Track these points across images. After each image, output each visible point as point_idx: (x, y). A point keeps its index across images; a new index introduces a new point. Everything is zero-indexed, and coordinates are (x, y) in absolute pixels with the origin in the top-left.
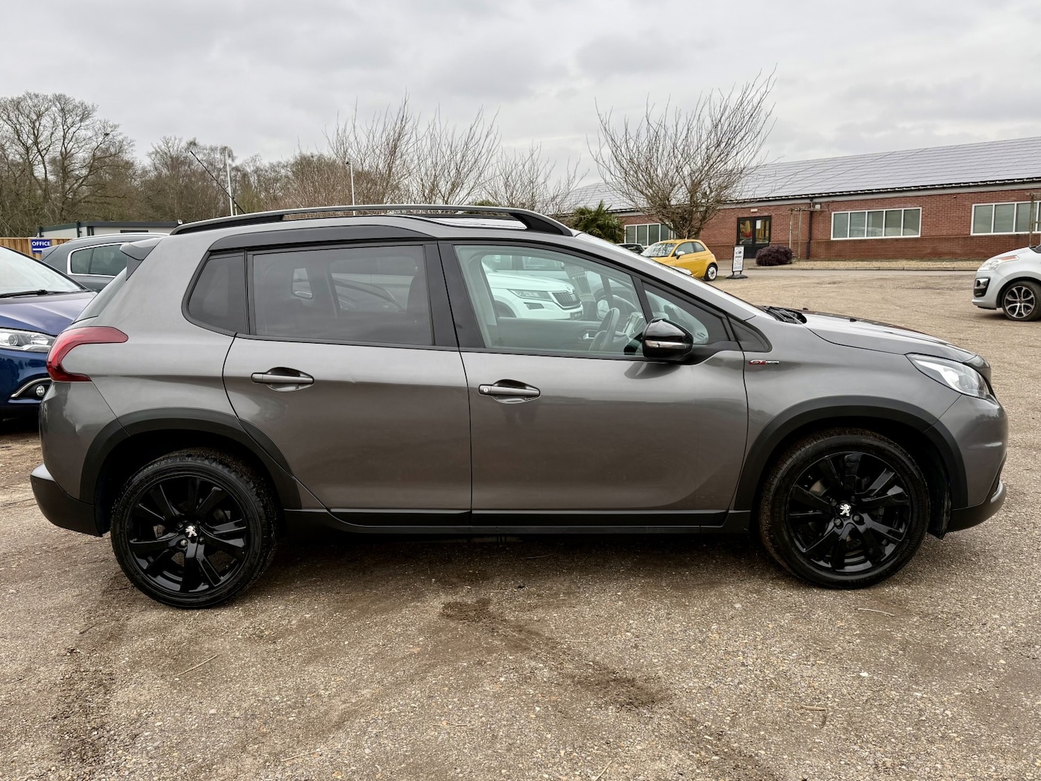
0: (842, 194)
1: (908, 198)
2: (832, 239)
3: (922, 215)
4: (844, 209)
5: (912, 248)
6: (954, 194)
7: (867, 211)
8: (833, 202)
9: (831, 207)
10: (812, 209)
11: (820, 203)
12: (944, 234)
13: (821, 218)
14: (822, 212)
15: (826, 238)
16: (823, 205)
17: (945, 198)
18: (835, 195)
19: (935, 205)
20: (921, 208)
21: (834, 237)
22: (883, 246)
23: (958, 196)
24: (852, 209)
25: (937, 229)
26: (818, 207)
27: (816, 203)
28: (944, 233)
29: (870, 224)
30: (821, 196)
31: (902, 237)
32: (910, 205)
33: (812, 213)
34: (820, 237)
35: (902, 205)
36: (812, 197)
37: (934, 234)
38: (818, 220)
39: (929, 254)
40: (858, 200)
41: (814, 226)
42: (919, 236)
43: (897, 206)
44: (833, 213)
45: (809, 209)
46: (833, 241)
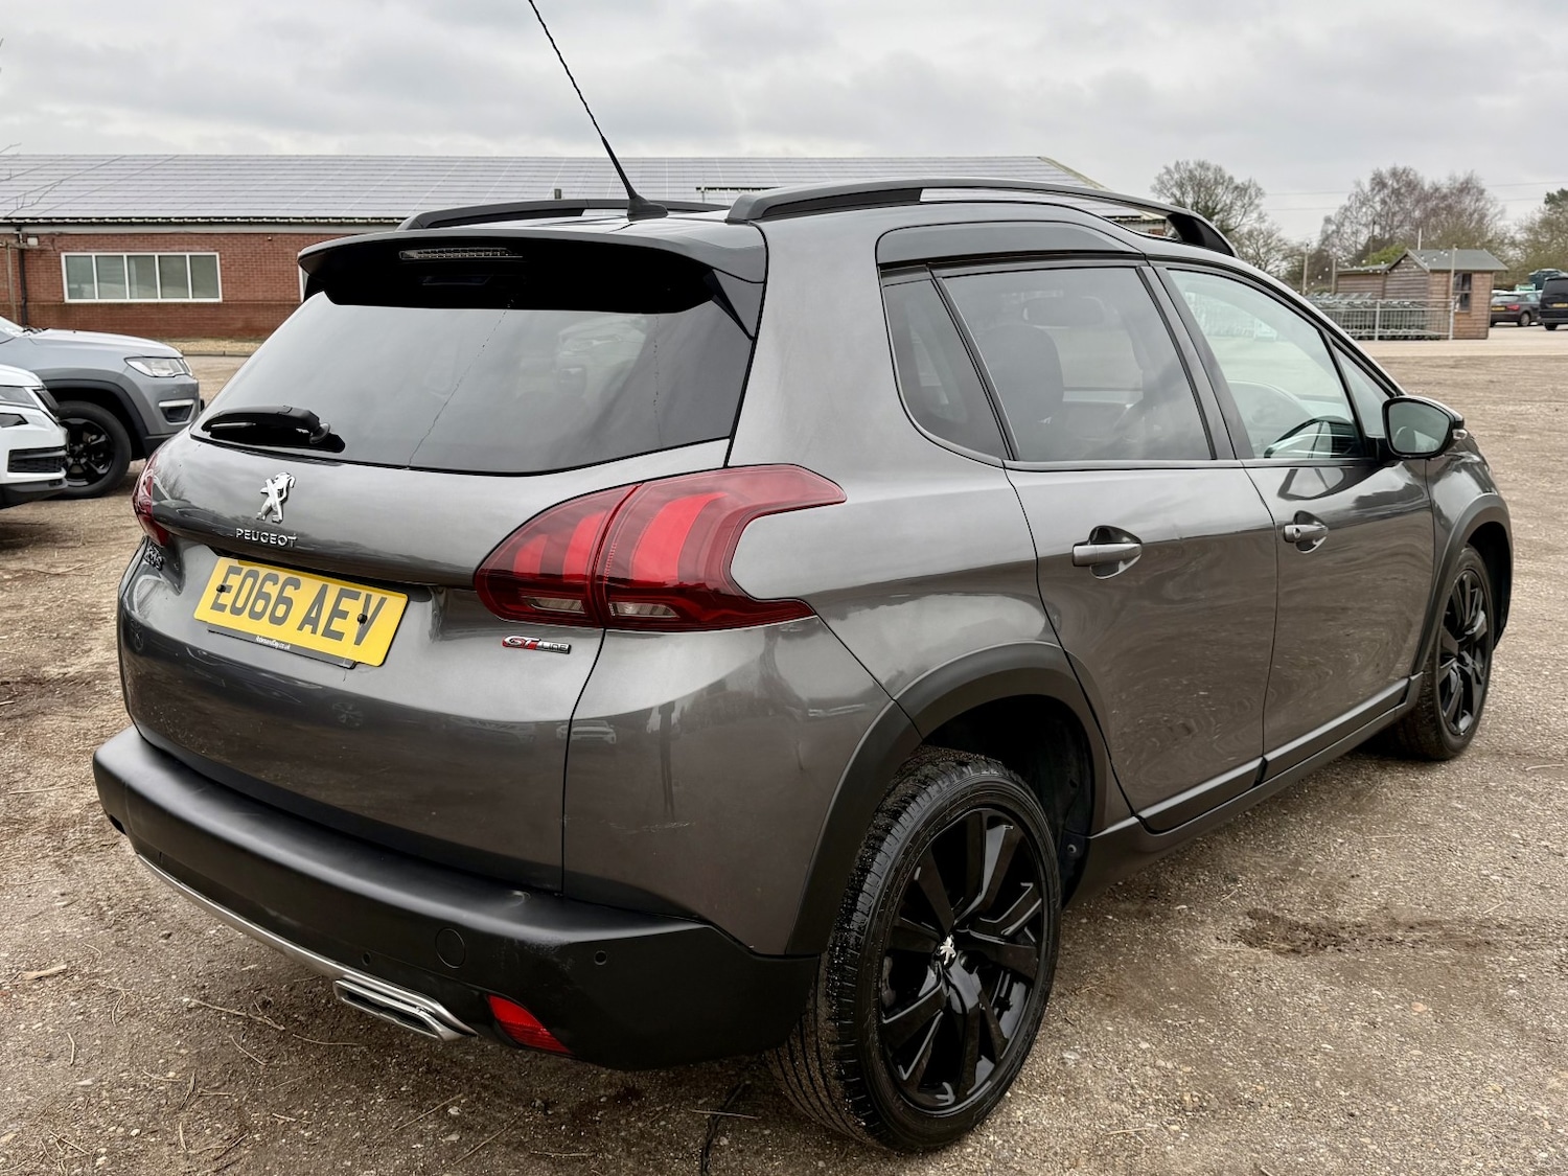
0: (76, 222)
1: (194, 237)
2: (67, 300)
3: (221, 265)
4: (83, 248)
5: (212, 319)
6: (268, 234)
7: (125, 255)
8: (61, 234)
9: (57, 244)
10: (23, 245)
11: (37, 236)
12: (260, 298)
13: (40, 263)
14: (42, 251)
15: (56, 298)
16: (42, 239)
17: (254, 240)
18: (62, 222)
19: (239, 250)
20: (217, 254)
21: (70, 298)
22: (161, 316)
23: (275, 238)
24: (98, 248)
25: (247, 289)
26: (33, 242)
27: (29, 235)
28: (260, 296)
29: (134, 278)
30: (35, 222)
31: (191, 300)
32: (198, 248)
33: (22, 252)
34: (44, 296)
35: (186, 247)
36: (19, 224)
37: (242, 298)
38: (36, 267)
39: (239, 330)
40: (107, 235)
41: (30, 277)
42: (220, 300)
43: (177, 248)
44: (63, 255)
45: (17, 246)
46: (70, 305)
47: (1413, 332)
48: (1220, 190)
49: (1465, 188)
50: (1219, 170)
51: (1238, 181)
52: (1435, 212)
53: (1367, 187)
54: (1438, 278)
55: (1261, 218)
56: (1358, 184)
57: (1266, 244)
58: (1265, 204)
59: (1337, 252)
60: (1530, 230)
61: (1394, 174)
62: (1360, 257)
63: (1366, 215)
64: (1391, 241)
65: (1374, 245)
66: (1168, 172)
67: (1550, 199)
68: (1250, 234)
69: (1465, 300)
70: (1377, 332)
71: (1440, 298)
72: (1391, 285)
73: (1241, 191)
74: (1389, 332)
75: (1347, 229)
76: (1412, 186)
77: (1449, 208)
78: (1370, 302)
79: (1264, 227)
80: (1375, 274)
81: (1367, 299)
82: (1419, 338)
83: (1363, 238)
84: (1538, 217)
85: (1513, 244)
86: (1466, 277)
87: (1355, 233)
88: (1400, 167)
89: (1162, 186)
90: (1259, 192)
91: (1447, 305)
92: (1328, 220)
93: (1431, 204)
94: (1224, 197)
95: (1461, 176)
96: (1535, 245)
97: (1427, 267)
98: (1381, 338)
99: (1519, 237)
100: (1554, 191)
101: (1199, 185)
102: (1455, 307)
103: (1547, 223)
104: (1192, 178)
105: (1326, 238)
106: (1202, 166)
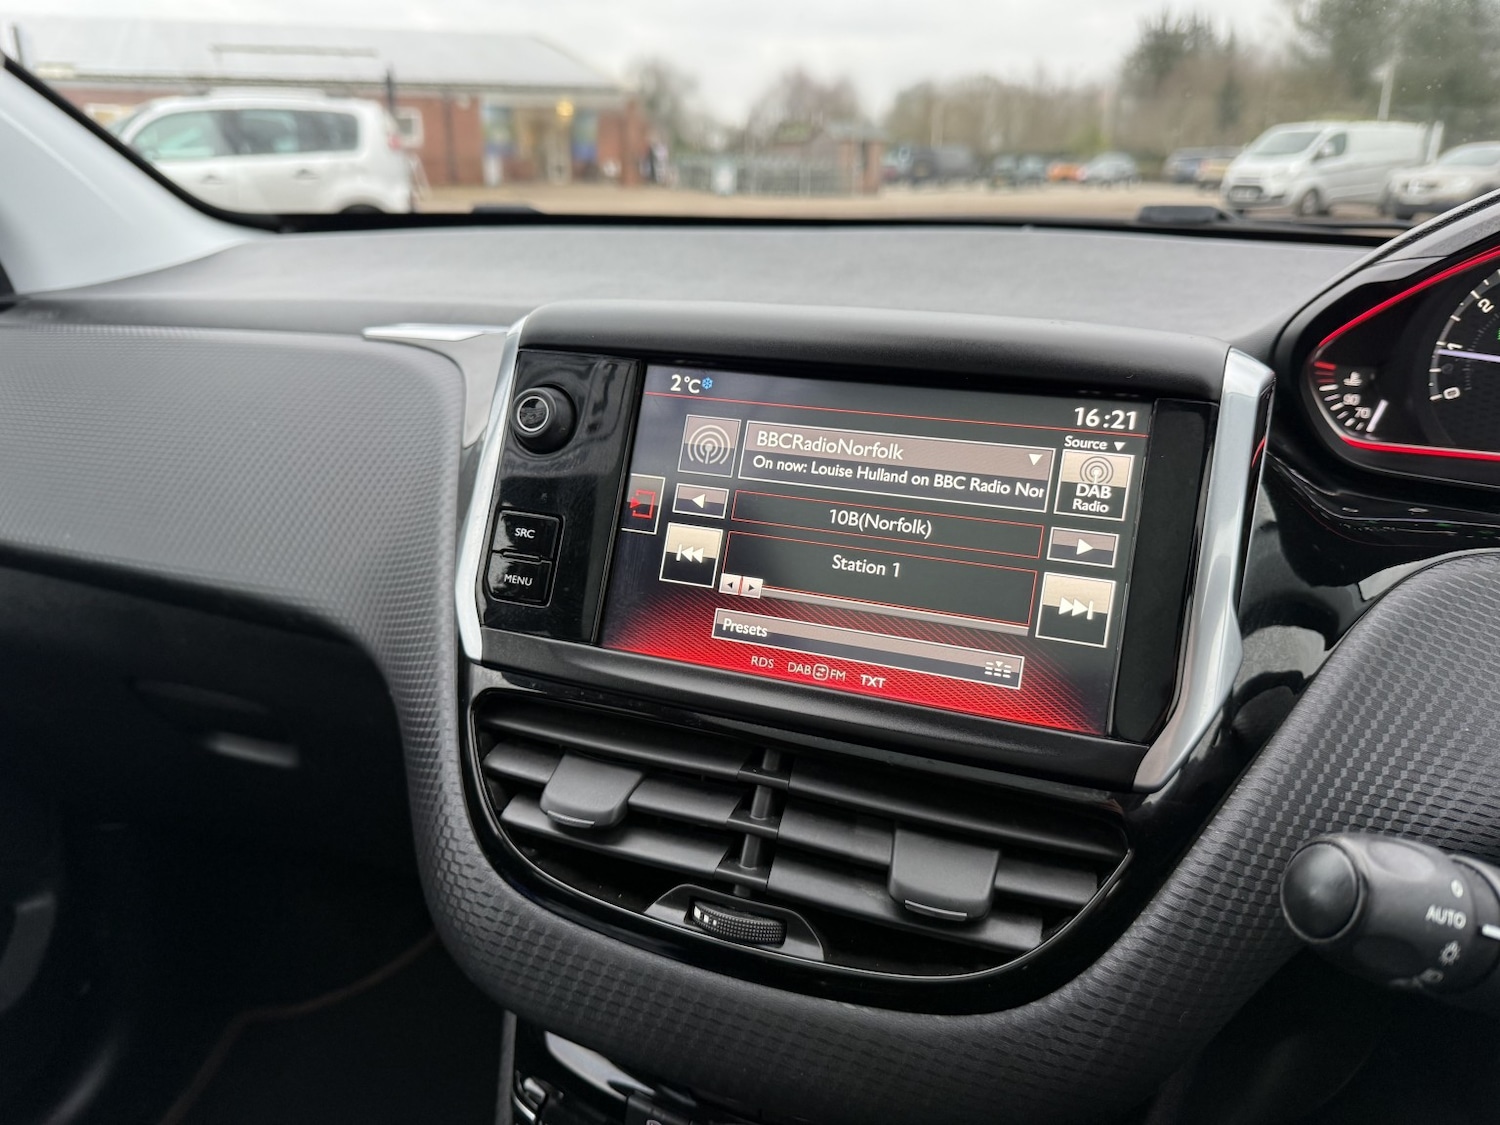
54: (846, 146)
57: (706, 123)
69: (864, 166)
71: (844, 164)
72: (812, 153)
86: (866, 146)
91: (850, 169)
102: (856, 171)
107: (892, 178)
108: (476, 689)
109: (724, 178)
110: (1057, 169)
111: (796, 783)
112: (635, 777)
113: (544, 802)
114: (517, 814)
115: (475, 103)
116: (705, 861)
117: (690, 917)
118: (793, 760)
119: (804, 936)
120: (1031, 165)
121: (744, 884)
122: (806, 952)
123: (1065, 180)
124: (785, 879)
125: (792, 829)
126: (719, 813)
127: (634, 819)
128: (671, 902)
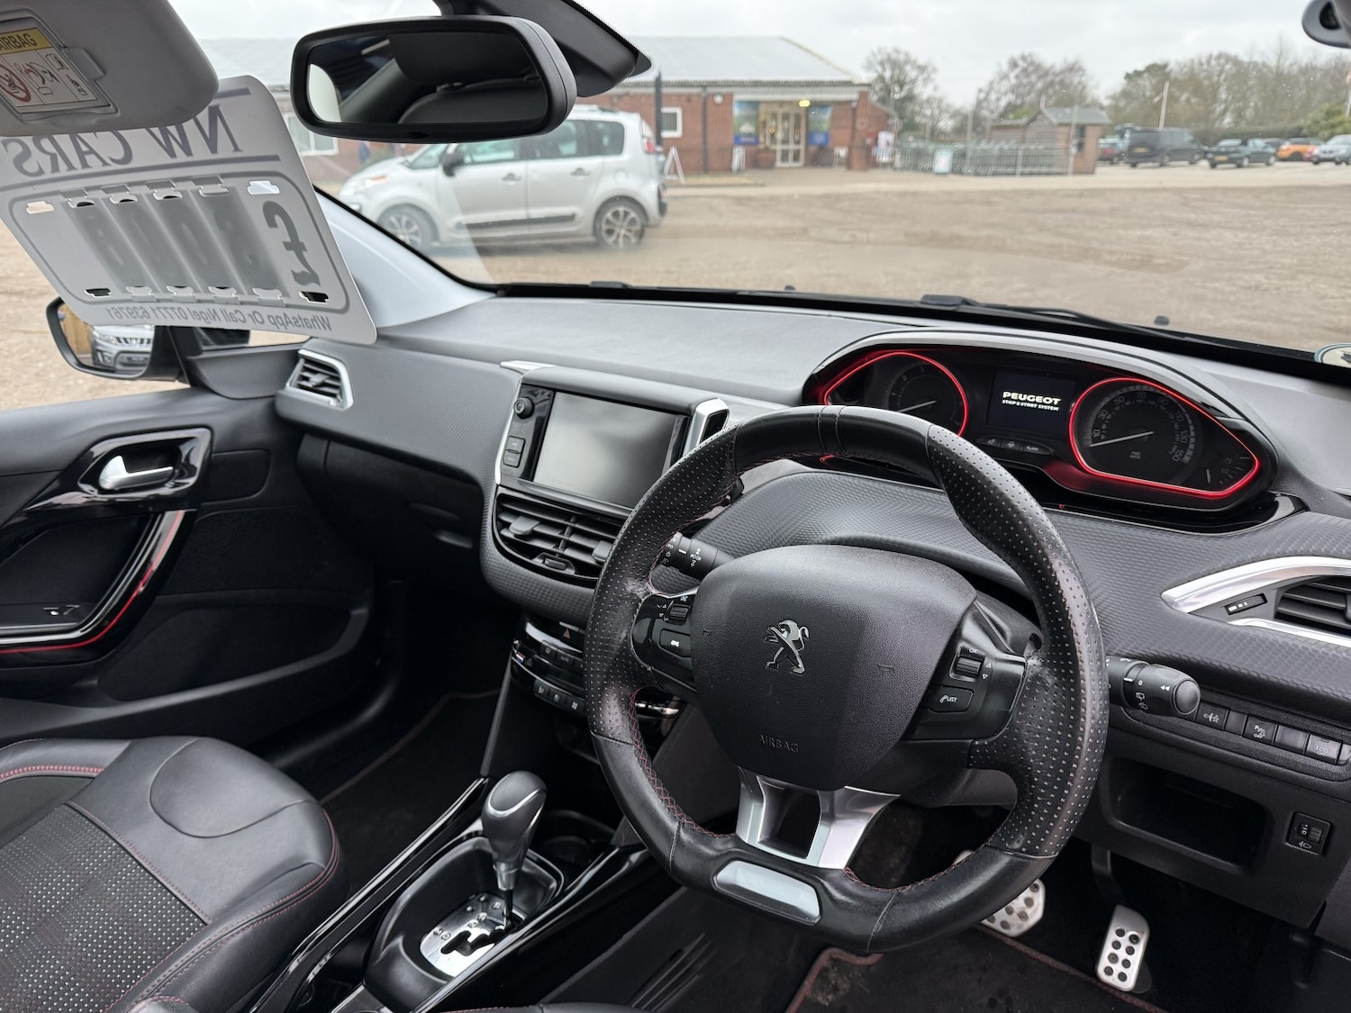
47: (1044, 170)
48: (908, 68)
49: (1073, 69)
50: (907, 55)
51: (921, 62)
52: (1052, 84)
53: (1005, 67)
54: (1063, 130)
55: (936, 89)
56: (999, 65)
57: (939, 107)
58: (938, 77)
59: (985, 113)
60: (1113, 98)
61: (1024, 58)
62: (1004, 115)
63: (1005, 85)
64: (1023, 104)
65: (1011, 109)
66: (874, 55)
67: (1128, 76)
68: (928, 101)
69: (1080, 146)
70: (1019, 169)
71: (1061, 144)
72: (1030, 134)
73: (922, 69)
74: (1027, 170)
75: (993, 96)
76: (1038, 67)
77: (1061, 82)
78: (1015, 147)
79: (938, 95)
80: (1017, 127)
81: (1012, 144)
82: (1048, 174)
83: (1003, 103)
84: (1119, 89)
85: (1102, 108)
86: (1082, 129)
87: (998, 100)
88: (1027, 52)
89: (869, 66)
90: (935, 70)
91: (1067, 149)
92: (980, 91)
93: (1049, 78)
94: (911, 73)
95: (1071, 59)
96: (1115, 109)
97: (1055, 121)
98: (1023, 174)
99: (1106, 103)
100: (1131, 71)
101: (895, 64)
102: (1074, 150)
103: (1125, 94)
104: (889, 59)
105: (979, 103)
106: (897, 51)
107: (1109, 158)
108: (499, 493)
109: (943, 160)
110: (1287, 147)
111: (577, 526)
112: (538, 522)
113: (510, 528)
114: (505, 533)
115: (728, 98)
116: (549, 546)
117: (544, 562)
118: (579, 520)
119: (570, 568)
120: (1258, 144)
121: (559, 554)
122: (570, 572)
123: (1297, 157)
124: (568, 552)
125: (574, 539)
126: (555, 533)
127: (534, 535)
128: (540, 558)
